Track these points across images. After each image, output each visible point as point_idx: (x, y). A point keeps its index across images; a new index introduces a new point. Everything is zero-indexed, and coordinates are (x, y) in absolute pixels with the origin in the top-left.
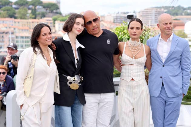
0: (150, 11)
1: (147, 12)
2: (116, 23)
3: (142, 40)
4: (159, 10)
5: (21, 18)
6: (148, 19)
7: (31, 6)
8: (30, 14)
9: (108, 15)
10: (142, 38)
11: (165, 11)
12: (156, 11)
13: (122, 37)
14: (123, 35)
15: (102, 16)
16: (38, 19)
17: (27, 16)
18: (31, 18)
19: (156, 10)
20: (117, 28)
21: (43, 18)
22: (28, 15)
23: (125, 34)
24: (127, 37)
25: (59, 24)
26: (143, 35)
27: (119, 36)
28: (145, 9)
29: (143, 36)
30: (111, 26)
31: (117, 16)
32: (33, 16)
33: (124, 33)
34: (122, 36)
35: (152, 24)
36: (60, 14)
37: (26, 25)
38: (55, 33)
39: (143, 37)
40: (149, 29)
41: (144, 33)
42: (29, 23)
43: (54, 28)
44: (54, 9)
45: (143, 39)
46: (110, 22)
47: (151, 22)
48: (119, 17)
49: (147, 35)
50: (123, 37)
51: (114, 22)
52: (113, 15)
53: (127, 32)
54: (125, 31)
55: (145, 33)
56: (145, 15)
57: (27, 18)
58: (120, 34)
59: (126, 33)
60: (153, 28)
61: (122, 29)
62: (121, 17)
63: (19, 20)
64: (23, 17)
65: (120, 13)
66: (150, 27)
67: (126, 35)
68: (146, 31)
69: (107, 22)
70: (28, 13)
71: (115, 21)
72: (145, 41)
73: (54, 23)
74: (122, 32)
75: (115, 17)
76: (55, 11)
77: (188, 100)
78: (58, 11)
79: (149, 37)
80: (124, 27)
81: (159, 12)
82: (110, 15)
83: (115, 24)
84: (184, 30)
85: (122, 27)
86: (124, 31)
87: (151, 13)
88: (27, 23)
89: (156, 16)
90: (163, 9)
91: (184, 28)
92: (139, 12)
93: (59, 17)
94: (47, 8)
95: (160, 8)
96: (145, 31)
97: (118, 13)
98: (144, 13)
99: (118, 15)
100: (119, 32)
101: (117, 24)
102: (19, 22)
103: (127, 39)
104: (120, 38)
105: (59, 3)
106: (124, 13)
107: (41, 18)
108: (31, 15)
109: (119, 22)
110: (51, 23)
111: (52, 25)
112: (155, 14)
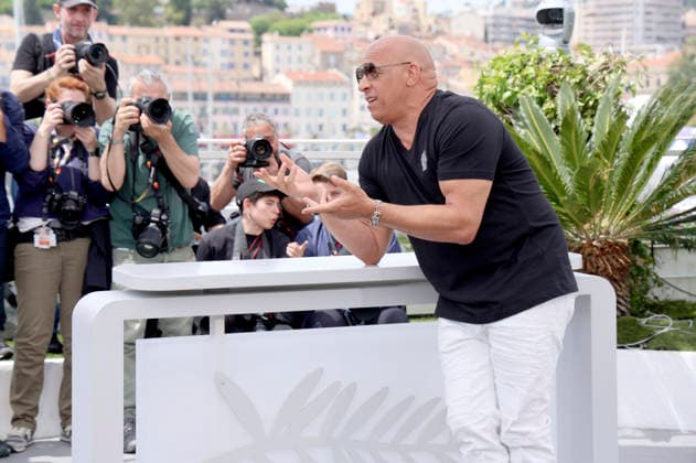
2: (494, 41)
3: (591, 103)
5: (135, 22)
6: (618, 25)
8: (166, 6)
9: (462, 14)
10: (592, 96)
13: (515, 94)
14: (522, 88)
15: (439, 17)
16: (198, 26)
17: (155, 15)
18: (170, 20)
20: (501, 58)
21: (214, 23)
22: (158, 10)
23: (527, 81)
24: (535, 93)
25: (277, 47)
26: (596, 84)
27: (506, 91)
29: (597, 88)
30: (472, 54)
31: (494, 17)
32: (180, 16)
33: (525, 77)
34: (516, 89)
35: (635, 47)
36: (282, 6)
37: (153, 51)
38: (260, 79)
39: (599, 95)
40: (624, 64)
41: (603, 80)
42: (162, 40)
43: (257, 60)
45: (596, 101)
46: (472, 39)
47: (629, 37)
48: (506, 21)
50: (519, 96)
51: (486, 40)
52: (482, 12)
53: (537, 76)
54: (530, 71)
55: (607, 79)
57: (153, 21)
58: (510, 81)
59: (534, 79)
60: (639, 60)
61: (516, 62)
62: (513, 19)
63: (125, 29)
64: (142, 18)
65: (509, 5)
66: (626, 56)
67: (532, 87)
68: (610, 72)
69: (457, 39)
70: (158, 4)
71: (490, 36)
72: (604, 106)
73: (259, 43)
74: (518, 76)
75: (491, 21)
79: (620, 93)
80: (523, 55)
82: (473, 12)
83: (490, 45)
85: (516, 57)
86: (525, 72)
87: (630, 5)
88: (157, 39)
89: (648, 13)
93: (275, 20)
96: (605, 72)
97: (503, 4)
98: (603, 2)
99: (501, 11)
100: (504, 75)
101: (498, 45)
102: (124, 38)
103: (534, 102)
104: (509, 98)
106: (526, 5)
107: (209, 22)
108: (170, 10)
109: (504, 37)
110: (246, 42)
111: (250, 49)
112: (646, 5)
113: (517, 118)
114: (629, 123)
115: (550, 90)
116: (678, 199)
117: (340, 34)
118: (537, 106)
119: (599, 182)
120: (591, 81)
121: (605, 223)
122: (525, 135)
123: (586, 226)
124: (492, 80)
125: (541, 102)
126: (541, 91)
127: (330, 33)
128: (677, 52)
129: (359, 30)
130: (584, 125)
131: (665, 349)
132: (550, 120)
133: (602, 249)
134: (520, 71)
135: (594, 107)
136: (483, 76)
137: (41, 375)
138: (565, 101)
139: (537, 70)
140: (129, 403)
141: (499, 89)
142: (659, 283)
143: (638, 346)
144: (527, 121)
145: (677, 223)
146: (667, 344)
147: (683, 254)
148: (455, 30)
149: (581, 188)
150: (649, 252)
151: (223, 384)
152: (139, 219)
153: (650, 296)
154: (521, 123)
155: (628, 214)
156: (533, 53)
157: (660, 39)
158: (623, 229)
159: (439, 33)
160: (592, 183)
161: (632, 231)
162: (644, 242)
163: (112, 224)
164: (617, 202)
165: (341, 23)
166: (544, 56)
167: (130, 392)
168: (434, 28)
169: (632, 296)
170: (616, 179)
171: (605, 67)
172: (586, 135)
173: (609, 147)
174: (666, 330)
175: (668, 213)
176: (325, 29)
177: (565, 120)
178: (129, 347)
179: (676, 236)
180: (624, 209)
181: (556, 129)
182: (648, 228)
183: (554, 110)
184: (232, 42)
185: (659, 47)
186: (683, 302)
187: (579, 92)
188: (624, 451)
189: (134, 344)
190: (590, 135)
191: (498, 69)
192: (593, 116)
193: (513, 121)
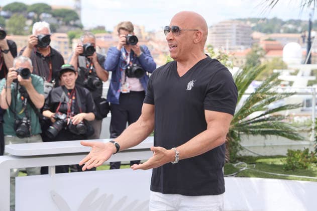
0: (228, 26)
1: (223, 26)
4: (242, 23)
5: (15, 33)
6: (224, 38)
7: (31, 14)
8: (30, 26)
11: (253, 25)
12: (238, 26)
15: (150, 33)
17: (24, 30)
19: (237, 24)
22: (26, 28)
28: (220, 23)
30: (164, 49)
35: (232, 47)
36: (81, 27)
40: (226, 56)
43: (70, 50)
44: (71, 20)
47: (230, 43)
56: (220, 31)
57: (23, 32)
60: (233, 55)
64: (18, 32)
66: (227, 52)
69: (158, 42)
70: (26, 26)
73: (71, 43)
76: (72, 23)
77: (287, 171)
78: (77, 22)
81: (243, 27)
84: (282, 57)
87: (230, 29)
89: (237, 33)
90: (248, 23)
91: (282, 54)
92: (211, 27)
93: (78, 33)
94: (58, 18)
95: (245, 20)
98: (219, 28)
105: (79, 9)
110: (65, 43)
111: (67, 45)
112: (237, 30)
116: (249, 113)
117: (107, 40)
127: (103, 39)
128: (250, 49)
131: (244, 177)
140: (12, 204)
142: (242, 148)
143: (233, 176)
145: (249, 124)
146: (244, 175)
147: (251, 137)
150: (237, 136)
151: (54, 196)
152: (17, 122)
153: (238, 154)
157: (243, 44)
159: (150, 39)
162: (235, 131)
163: (4, 125)
165: (108, 35)
167: (13, 200)
168: (148, 38)
169: (230, 154)
171: (219, 58)
174: (244, 169)
175: (245, 120)
176: (100, 37)
178: (13, 179)
179: (248, 129)
182: (237, 126)
184: (59, 42)
185: (242, 47)
186: (252, 156)
189: (14, 178)
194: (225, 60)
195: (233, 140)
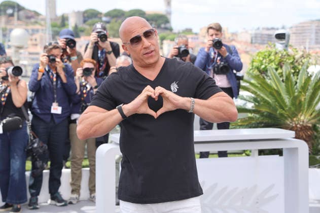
0: (308, 26)
1: (303, 27)
2: (255, 43)
3: (297, 71)
6: (305, 38)
9: (242, 33)
10: (298, 68)
12: (317, 26)
13: (266, 66)
14: (269, 64)
15: (234, 34)
19: (317, 25)
20: (260, 52)
24: (274, 66)
25: (169, 45)
27: (262, 65)
28: (301, 23)
29: (299, 64)
30: (246, 48)
31: (256, 34)
33: (270, 60)
34: (267, 64)
35: (312, 46)
36: (171, 30)
39: (300, 67)
40: (309, 55)
41: (301, 61)
44: (163, 23)
45: (299, 70)
46: (246, 43)
47: (309, 42)
48: (259, 36)
49: (306, 64)
50: (268, 67)
51: (252, 43)
52: (250, 32)
53: (275, 59)
54: (272, 57)
55: (303, 61)
56: (300, 32)
58: (264, 61)
59: (274, 61)
61: (267, 54)
62: (262, 35)
64: (117, 35)
65: (261, 29)
67: (273, 63)
68: (304, 58)
69: (240, 42)
71: (254, 41)
72: (303, 72)
73: (162, 44)
74: (268, 59)
75: (253, 36)
76: (163, 26)
78: (168, 25)
79: (308, 66)
80: (269, 51)
82: (246, 32)
83: (254, 45)
85: (266, 52)
86: (270, 58)
87: (309, 30)
89: (316, 33)
92: (292, 27)
93: (168, 35)
94: (151, 22)
96: (302, 58)
97: (258, 29)
98: (298, 28)
99: (258, 32)
100: (261, 59)
101: (257, 45)
104: (264, 68)
105: (170, 13)
106: (268, 29)
109: (259, 42)
112: (316, 30)
113: (267, 76)
114: (312, 78)
115: (280, 65)
117: (194, 40)
118: (274, 71)
119: (300, 102)
120: (297, 61)
121: (302, 118)
122: (271, 83)
123: (295, 119)
124: (257, 61)
125: (277, 69)
126: (277, 65)
129: (201, 39)
130: (294, 79)
132: (280, 77)
133: (301, 128)
134: (268, 57)
135: (298, 72)
136: (253, 59)
137: (81, 173)
138: (286, 70)
139: (275, 57)
141: (260, 65)
143: (315, 167)
144: (271, 77)
148: (239, 39)
149: (293, 104)
154: (268, 78)
155: (311, 114)
156: (274, 50)
158: (310, 120)
159: (233, 40)
160: (297, 102)
161: (313, 121)
162: (318, 125)
164: (307, 110)
165: (194, 36)
166: (278, 51)
168: (231, 38)
169: (313, 147)
170: (307, 101)
171: (302, 56)
172: (295, 83)
173: (304, 88)
177: (287, 77)
180: (310, 112)
181: (283, 81)
183: (282, 73)
187: (292, 66)
188: (311, 208)
190: (296, 83)
191: (259, 57)
192: (298, 75)
193: (265, 77)
194: (308, 58)
195: (315, 134)
